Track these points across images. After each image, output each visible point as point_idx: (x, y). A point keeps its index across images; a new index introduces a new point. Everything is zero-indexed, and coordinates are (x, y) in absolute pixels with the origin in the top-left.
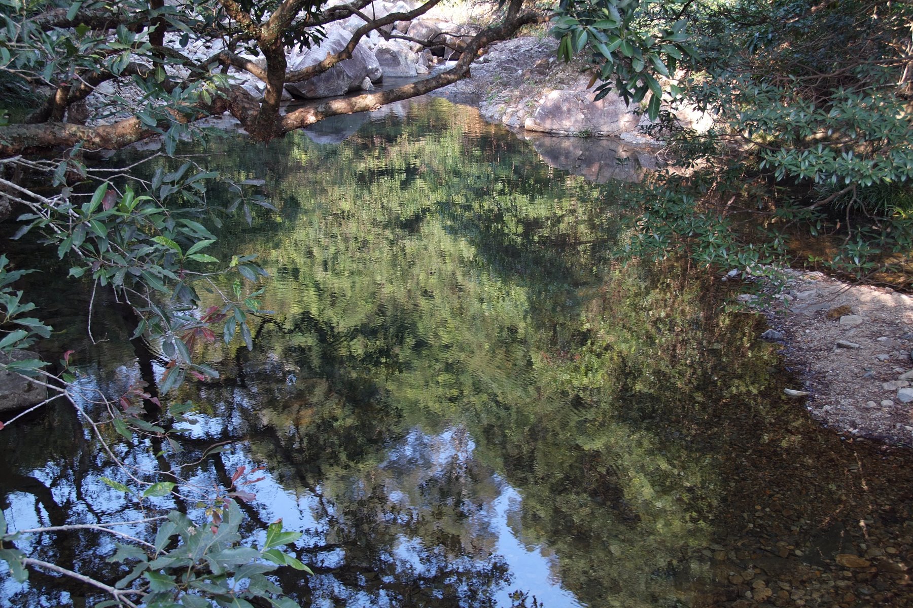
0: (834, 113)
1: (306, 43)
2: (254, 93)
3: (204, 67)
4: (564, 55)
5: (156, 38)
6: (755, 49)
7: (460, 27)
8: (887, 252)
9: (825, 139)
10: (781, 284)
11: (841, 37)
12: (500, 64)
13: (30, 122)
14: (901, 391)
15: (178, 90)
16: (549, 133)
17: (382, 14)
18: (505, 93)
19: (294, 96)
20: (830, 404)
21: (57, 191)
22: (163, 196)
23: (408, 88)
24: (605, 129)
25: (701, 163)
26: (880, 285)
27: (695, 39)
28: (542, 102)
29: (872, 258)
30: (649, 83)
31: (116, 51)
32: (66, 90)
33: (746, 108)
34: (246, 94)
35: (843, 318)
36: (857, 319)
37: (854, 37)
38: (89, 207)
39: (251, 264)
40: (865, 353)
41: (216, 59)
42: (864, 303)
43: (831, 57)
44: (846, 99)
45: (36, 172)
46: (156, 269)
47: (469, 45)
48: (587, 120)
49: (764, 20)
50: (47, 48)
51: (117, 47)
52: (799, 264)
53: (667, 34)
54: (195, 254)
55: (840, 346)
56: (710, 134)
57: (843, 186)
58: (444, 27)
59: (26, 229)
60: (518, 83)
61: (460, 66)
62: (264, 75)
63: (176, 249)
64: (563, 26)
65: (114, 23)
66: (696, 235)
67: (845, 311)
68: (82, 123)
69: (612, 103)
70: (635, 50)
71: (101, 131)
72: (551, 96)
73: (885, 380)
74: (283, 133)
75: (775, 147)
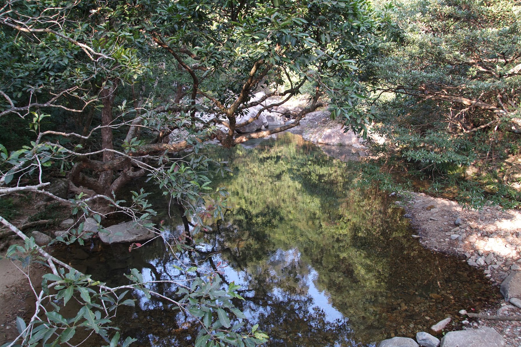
0: (427, 138)
1: (242, 114)
2: (224, 132)
3: (208, 123)
4: (333, 117)
5: (193, 115)
6: (399, 115)
7: (296, 107)
8: (447, 186)
9: (424, 147)
10: (411, 198)
11: (428, 112)
12: (309, 120)
13: (151, 144)
14: (452, 235)
15: (199, 131)
16: (327, 144)
17: (268, 104)
18: (312, 130)
19: (238, 132)
20: (428, 240)
21: (160, 166)
22: (194, 167)
23: (278, 129)
24: (347, 143)
25: (381, 155)
26: (444, 197)
27: (378, 112)
28: (324, 133)
29: (442, 188)
30: (363, 127)
31: (179, 119)
32: (163, 132)
33: (397, 136)
34: (222, 132)
35: (432, 209)
36: (436, 210)
37: (432, 112)
38: (169, 171)
39: (223, 190)
40: (439, 222)
41: (212, 121)
42: (439, 204)
43: (424, 119)
44: (431, 133)
45: (153, 160)
46: (191, 192)
47: (299, 114)
48: (341, 139)
49: (401, 106)
50: (159, 119)
51: (180, 118)
52: (417, 190)
53: (368, 111)
54: (204, 187)
55: (431, 219)
56: (384, 145)
57: (430, 163)
58: (290, 108)
59: (150, 179)
60: (316, 127)
61: (296, 121)
62: (228, 125)
63: (198, 185)
64: (332, 108)
65: (180, 110)
66: (380, 180)
67: (432, 207)
68: (167, 143)
69: (349, 133)
70: (357, 115)
71: (174, 146)
72: (328, 131)
73: (446, 232)
74: (234, 145)
75: (407, 149)
